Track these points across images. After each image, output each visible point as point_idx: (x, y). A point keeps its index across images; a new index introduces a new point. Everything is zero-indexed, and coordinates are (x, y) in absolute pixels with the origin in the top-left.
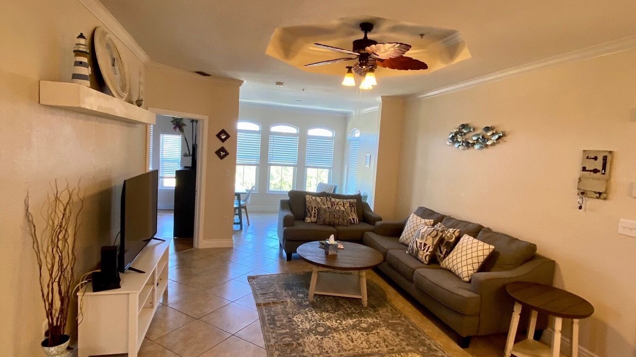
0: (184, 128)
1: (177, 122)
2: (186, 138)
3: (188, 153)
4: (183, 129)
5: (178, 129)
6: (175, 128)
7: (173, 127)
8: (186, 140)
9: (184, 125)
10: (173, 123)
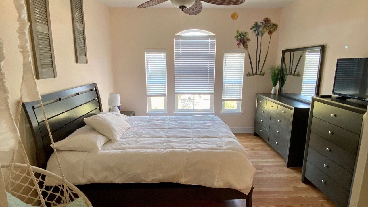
0: (249, 43)
1: (241, 37)
2: (249, 56)
3: (251, 72)
4: (247, 45)
5: (242, 45)
6: (239, 44)
7: (237, 43)
8: (250, 58)
9: (248, 40)
10: (238, 38)
